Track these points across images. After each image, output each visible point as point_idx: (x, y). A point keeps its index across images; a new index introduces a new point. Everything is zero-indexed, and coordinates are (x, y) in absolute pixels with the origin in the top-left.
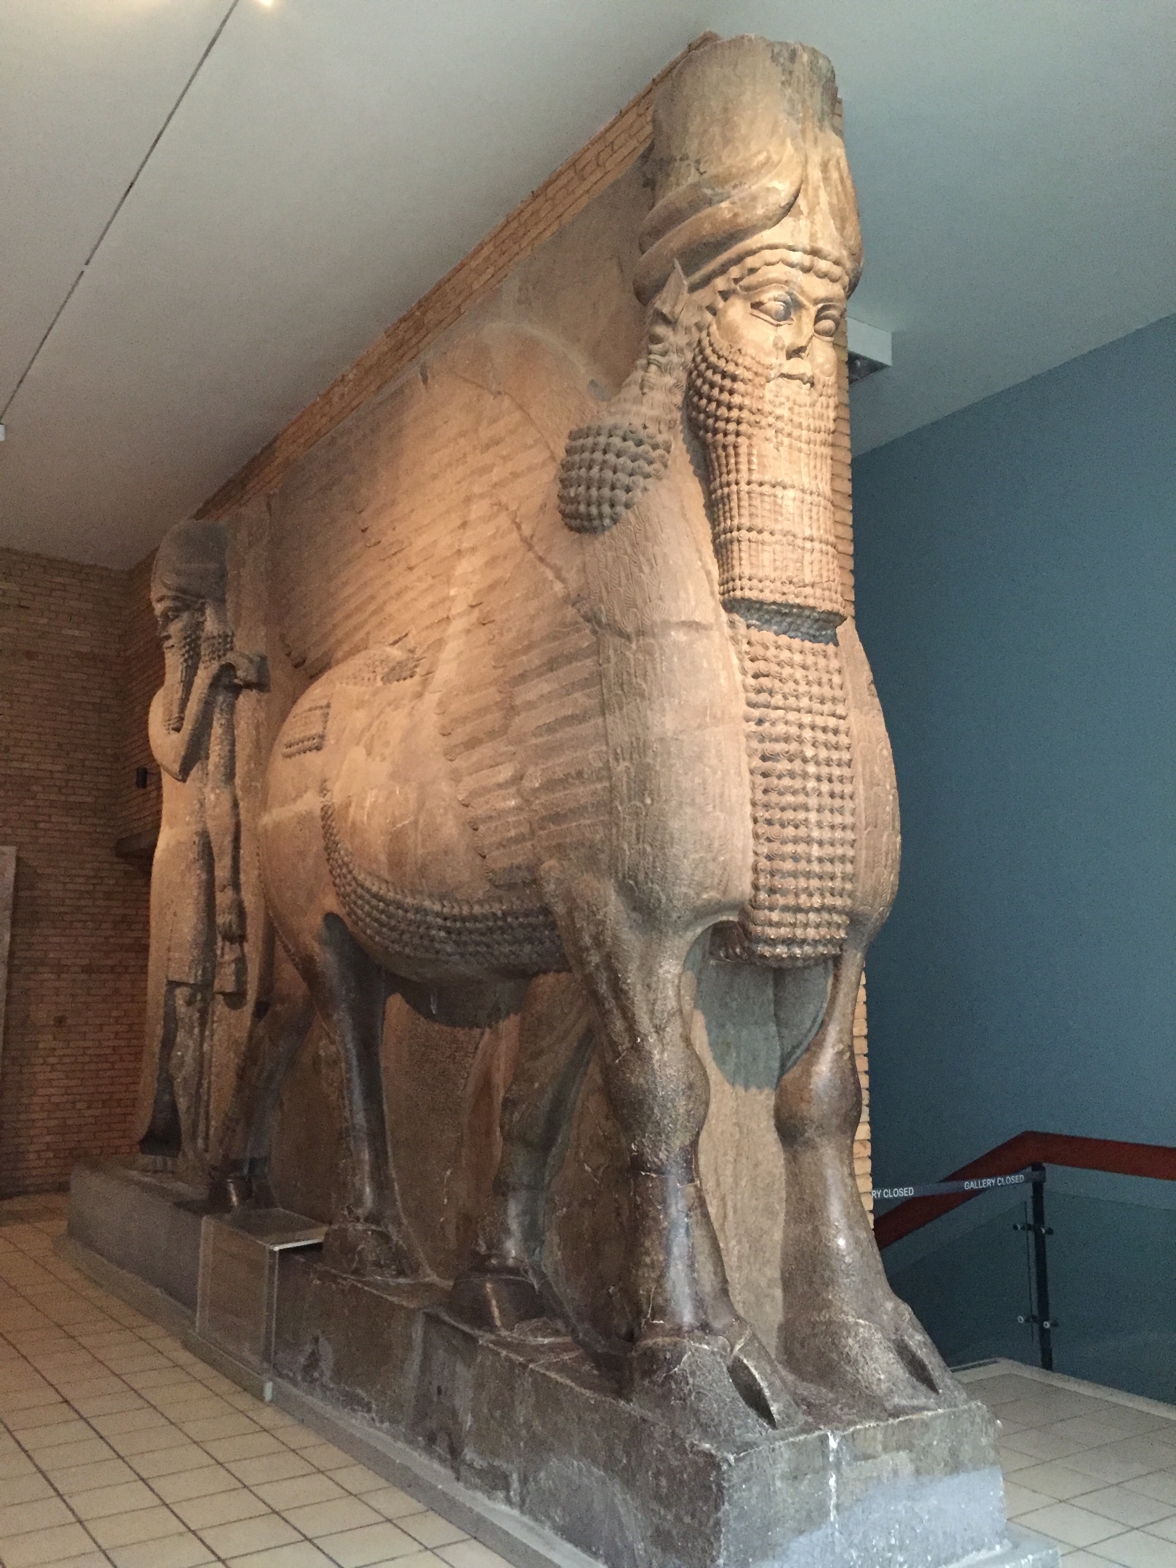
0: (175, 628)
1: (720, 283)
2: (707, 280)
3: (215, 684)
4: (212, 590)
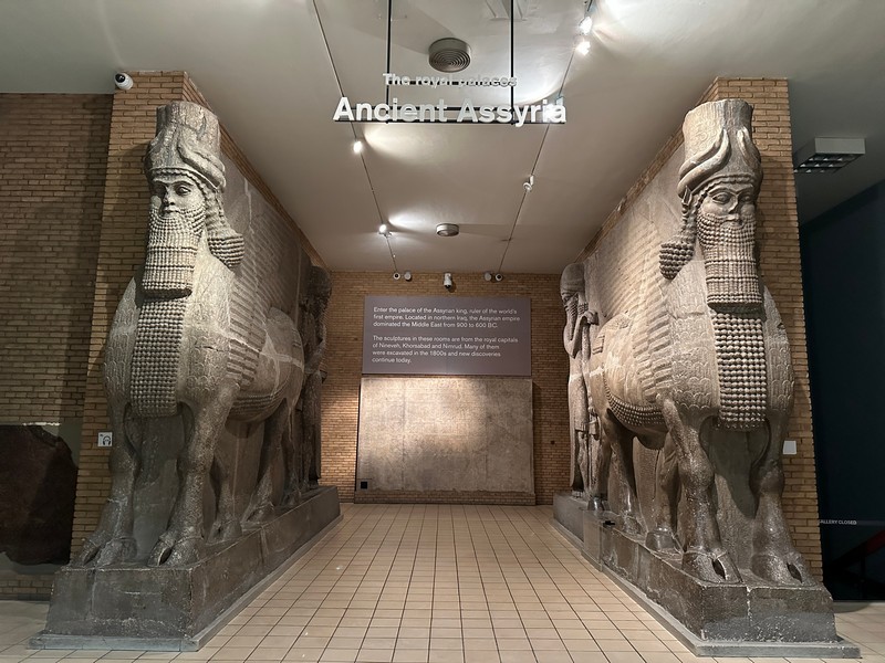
4: (579, 288)
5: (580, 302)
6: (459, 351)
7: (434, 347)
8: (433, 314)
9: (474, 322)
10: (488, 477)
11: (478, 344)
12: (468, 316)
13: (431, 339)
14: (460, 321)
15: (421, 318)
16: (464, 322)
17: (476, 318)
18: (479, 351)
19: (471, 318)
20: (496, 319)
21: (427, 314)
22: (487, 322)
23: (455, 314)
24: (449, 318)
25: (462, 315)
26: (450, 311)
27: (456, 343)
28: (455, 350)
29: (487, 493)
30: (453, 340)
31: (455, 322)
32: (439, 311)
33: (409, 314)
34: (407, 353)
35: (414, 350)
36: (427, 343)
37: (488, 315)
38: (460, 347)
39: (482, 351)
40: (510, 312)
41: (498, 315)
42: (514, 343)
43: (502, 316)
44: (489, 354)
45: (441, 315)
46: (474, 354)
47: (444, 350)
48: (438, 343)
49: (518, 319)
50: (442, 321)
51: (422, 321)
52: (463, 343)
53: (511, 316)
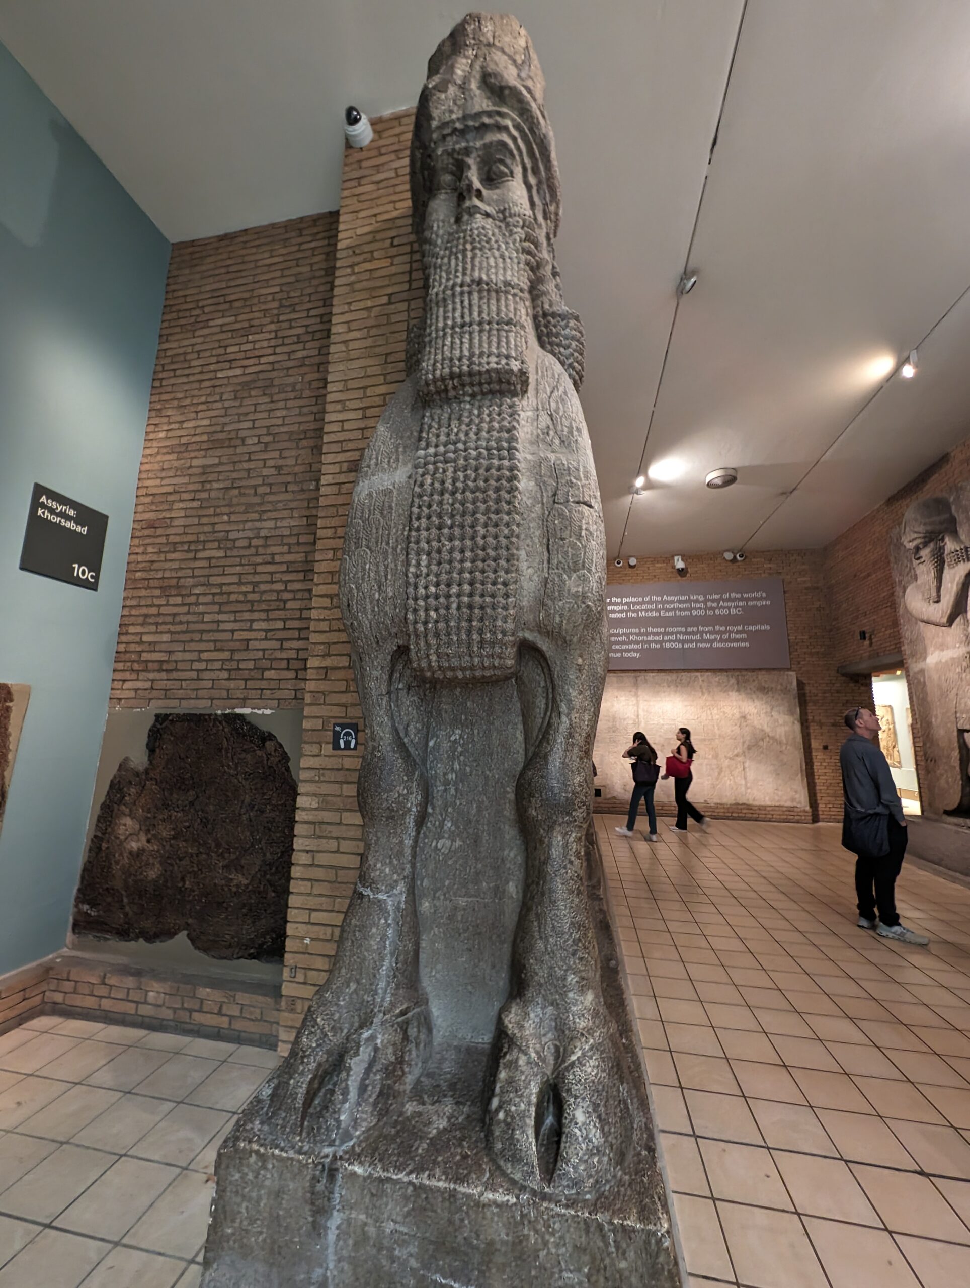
4: (947, 528)
5: (952, 546)
6: (697, 641)
7: (666, 638)
8: (663, 602)
9: (713, 609)
10: (747, 788)
11: (721, 633)
12: (705, 602)
13: (662, 630)
14: (696, 609)
15: (649, 607)
16: (700, 609)
17: (715, 605)
18: (721, 641)
19: (709, 604)
20: (741, 604)
21: (656, 602)
22: (729, 608)
23: (689, 601)
24: (682, 606)
25: (697, 601)
26: (683, 598)
27: (693, 633)
28: (691, 641)
29: (749, 807)
30: (689, 630)
31: (691, 609)
32: (669, 598)
33: (634, 604)
34: (636, 646)
35: (643, 642)
36: (657, 634)
37: (730, 600)
38: (698, 637)
39: (726, 641)
40: (758, 595)
41: (742, 599)
42: (765, 631)
43: (747, 600)
44: (735, 645)
45: (672, 602)
46: (715, 645)
47: (679, 641)
48: (672, 634)
49: (768, 603)
50: (674, 609)
51: (651, 610)
52: (702, 633)
53: (759, 599)
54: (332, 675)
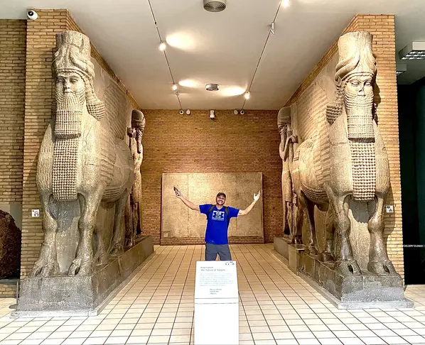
0: (282, 130)
1: (346, 80)
2: (344, 79)
3: (289, 142)
4: (288, 122)
5: (288, 130)
10: (237, 229)
29: (237, 237)
54: (31, 196)
